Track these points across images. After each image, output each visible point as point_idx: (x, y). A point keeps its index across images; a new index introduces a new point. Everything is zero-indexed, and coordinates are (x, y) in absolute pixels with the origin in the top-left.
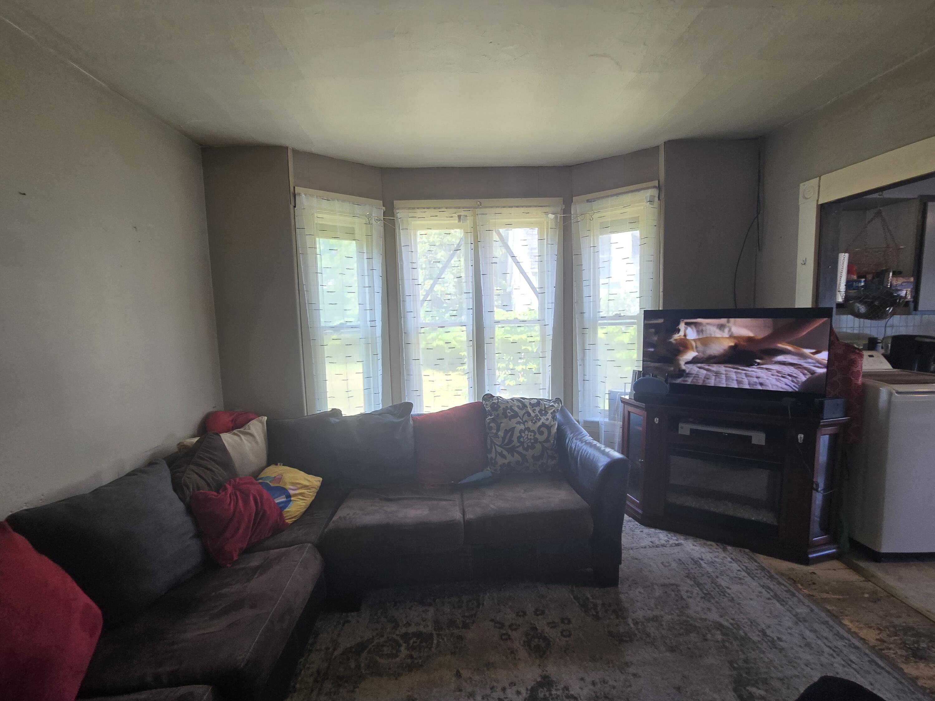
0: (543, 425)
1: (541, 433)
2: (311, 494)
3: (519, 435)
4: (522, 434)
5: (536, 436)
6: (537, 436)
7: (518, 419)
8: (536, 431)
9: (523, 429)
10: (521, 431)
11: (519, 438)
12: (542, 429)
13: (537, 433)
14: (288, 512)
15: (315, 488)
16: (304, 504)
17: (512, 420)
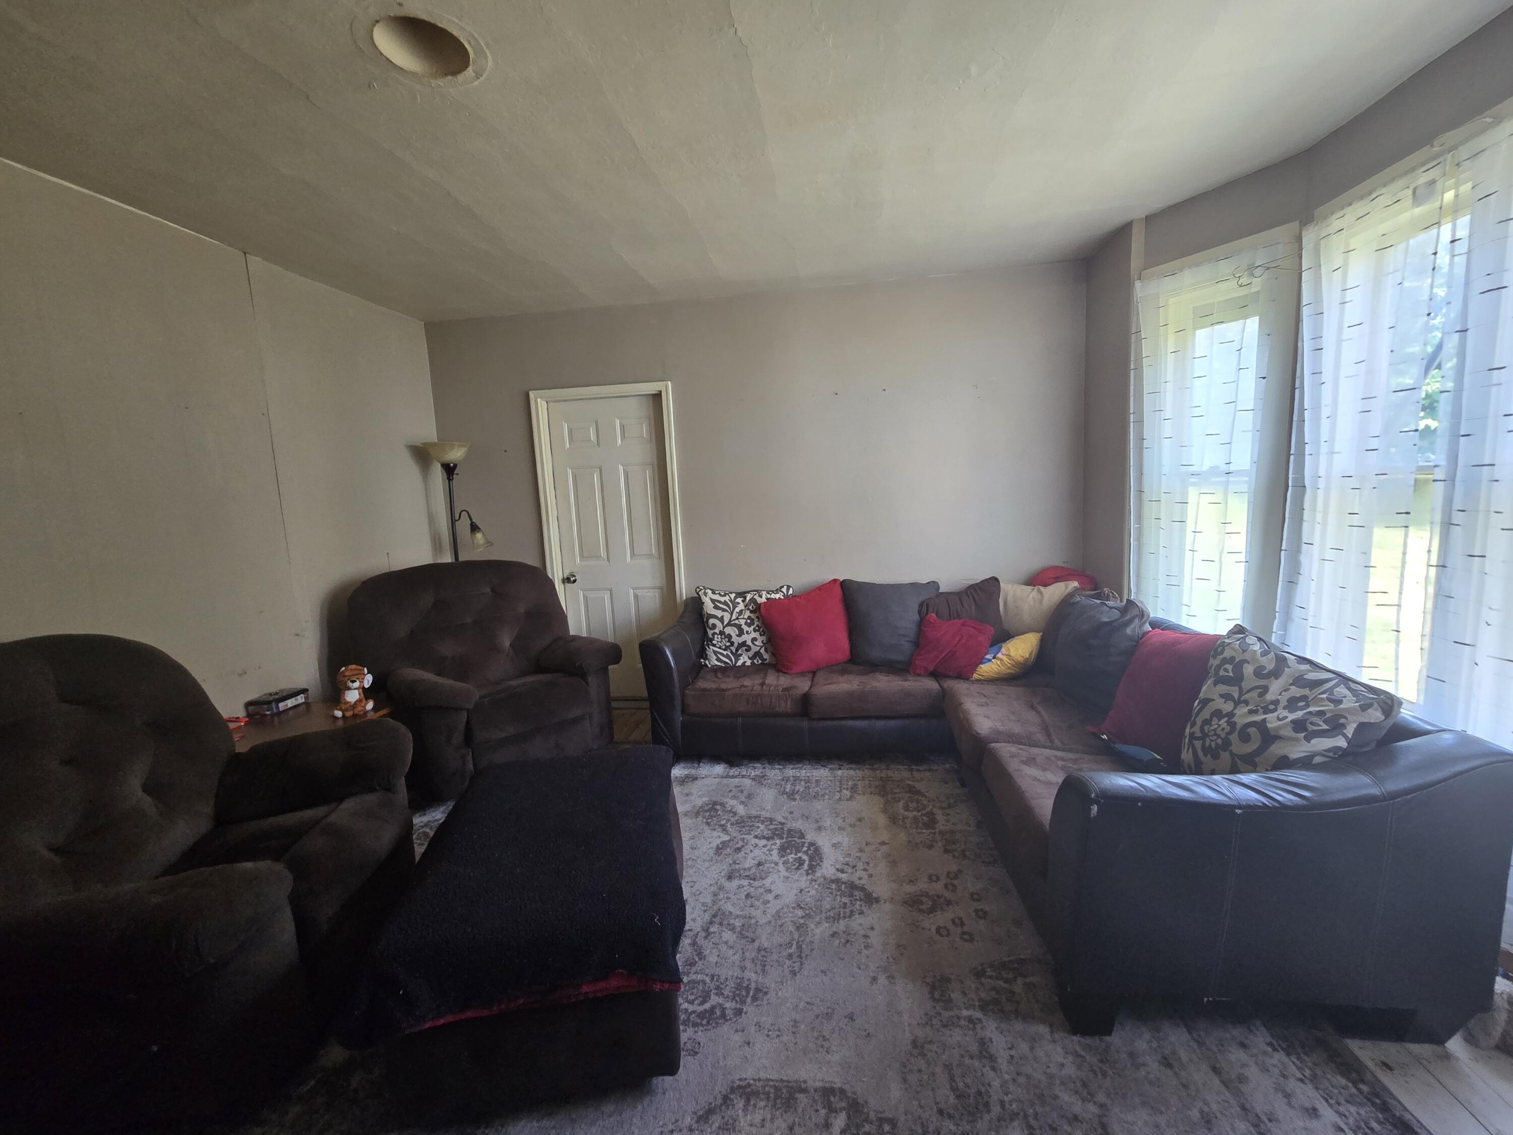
0: (1261, 726)
1: (1245, 737)
2: (1009, 665)
3: (1208, 718)
4: (1215, 718)
5: (1230, 737)
6: (1234, 738)
7: (1235, 692)
8: (1238, 727)
9: (1224, 713)
10: (1218, 714)
11: (1207, 722)
12: (1252, 730)
13: (1237, 733)
14: (981, 667)
15: (1014, 661)
16: (997, 670)
17: (1217, 686)
